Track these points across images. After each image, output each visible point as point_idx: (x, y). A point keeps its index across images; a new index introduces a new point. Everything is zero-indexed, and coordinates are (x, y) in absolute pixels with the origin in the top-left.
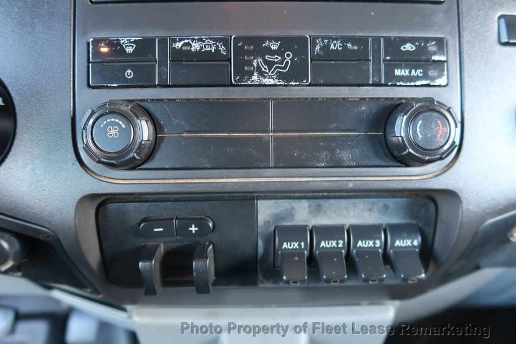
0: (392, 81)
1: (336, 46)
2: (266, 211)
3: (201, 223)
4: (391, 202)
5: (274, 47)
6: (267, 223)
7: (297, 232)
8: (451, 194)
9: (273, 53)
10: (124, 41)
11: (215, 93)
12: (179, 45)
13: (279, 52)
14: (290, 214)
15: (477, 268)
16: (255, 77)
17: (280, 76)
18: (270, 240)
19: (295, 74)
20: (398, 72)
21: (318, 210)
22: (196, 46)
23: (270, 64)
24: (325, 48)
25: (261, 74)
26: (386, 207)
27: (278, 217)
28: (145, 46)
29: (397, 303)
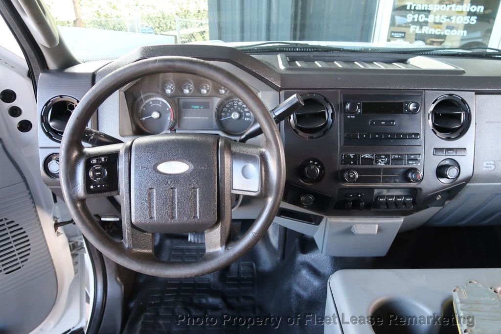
0: (408, 164)
1: (397, 157)
2: (376, 192)
3: (361, 194)
4: (405, 190)
5: (383, 157)
6: (376, 194)
7: (383, 197)
8: (420, 189)
9: (383, 158)
10: (351, 155)
11: (370, 166)
12: (363, 156)
13: (385, 158)
14: (382, 192)
15: (428, 207)
16: (379, 164)
17: (384, 163)
18: (377, 198)
19: (388, 163)
20: (410, 162)
21: (388, 192)
22: (366, 157)
23: (382, 161)
24: (394, 157)
25: (381, 163)
26: (405, 191)
27: (379, 193)
28: (355, 156)
29: (404, 217)
